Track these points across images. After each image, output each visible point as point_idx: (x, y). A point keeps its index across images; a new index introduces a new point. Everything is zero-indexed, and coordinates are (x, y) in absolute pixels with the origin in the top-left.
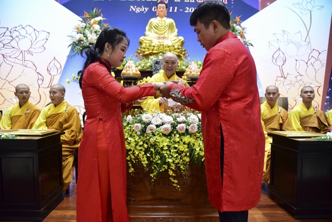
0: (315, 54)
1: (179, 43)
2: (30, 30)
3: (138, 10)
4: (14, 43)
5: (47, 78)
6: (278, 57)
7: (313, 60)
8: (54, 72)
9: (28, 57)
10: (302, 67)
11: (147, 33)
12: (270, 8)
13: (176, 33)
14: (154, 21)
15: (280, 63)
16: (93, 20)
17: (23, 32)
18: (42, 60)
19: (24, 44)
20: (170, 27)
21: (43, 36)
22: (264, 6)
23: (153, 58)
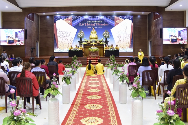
0: (128, 35)
1: (96, 37)
2: (66, 32)
3: (89, 28)
4: (63, 35)
5: (70, 42)
6: (119, 36)
7: (127, 37)
8: (71, 41)
9: (66, 37)
10: (125, 38)
11: (91, 34)
12: (117, 26)
13: (96, 34)
14: (92, 31)
15: (119, 37)
16: (81, 32)
17: (65, 32)
18: (69, 38)
19: (65, 35)
20: (95, 33)
21: (69, 33)
22: (116, 25)
23: (92, 40)
